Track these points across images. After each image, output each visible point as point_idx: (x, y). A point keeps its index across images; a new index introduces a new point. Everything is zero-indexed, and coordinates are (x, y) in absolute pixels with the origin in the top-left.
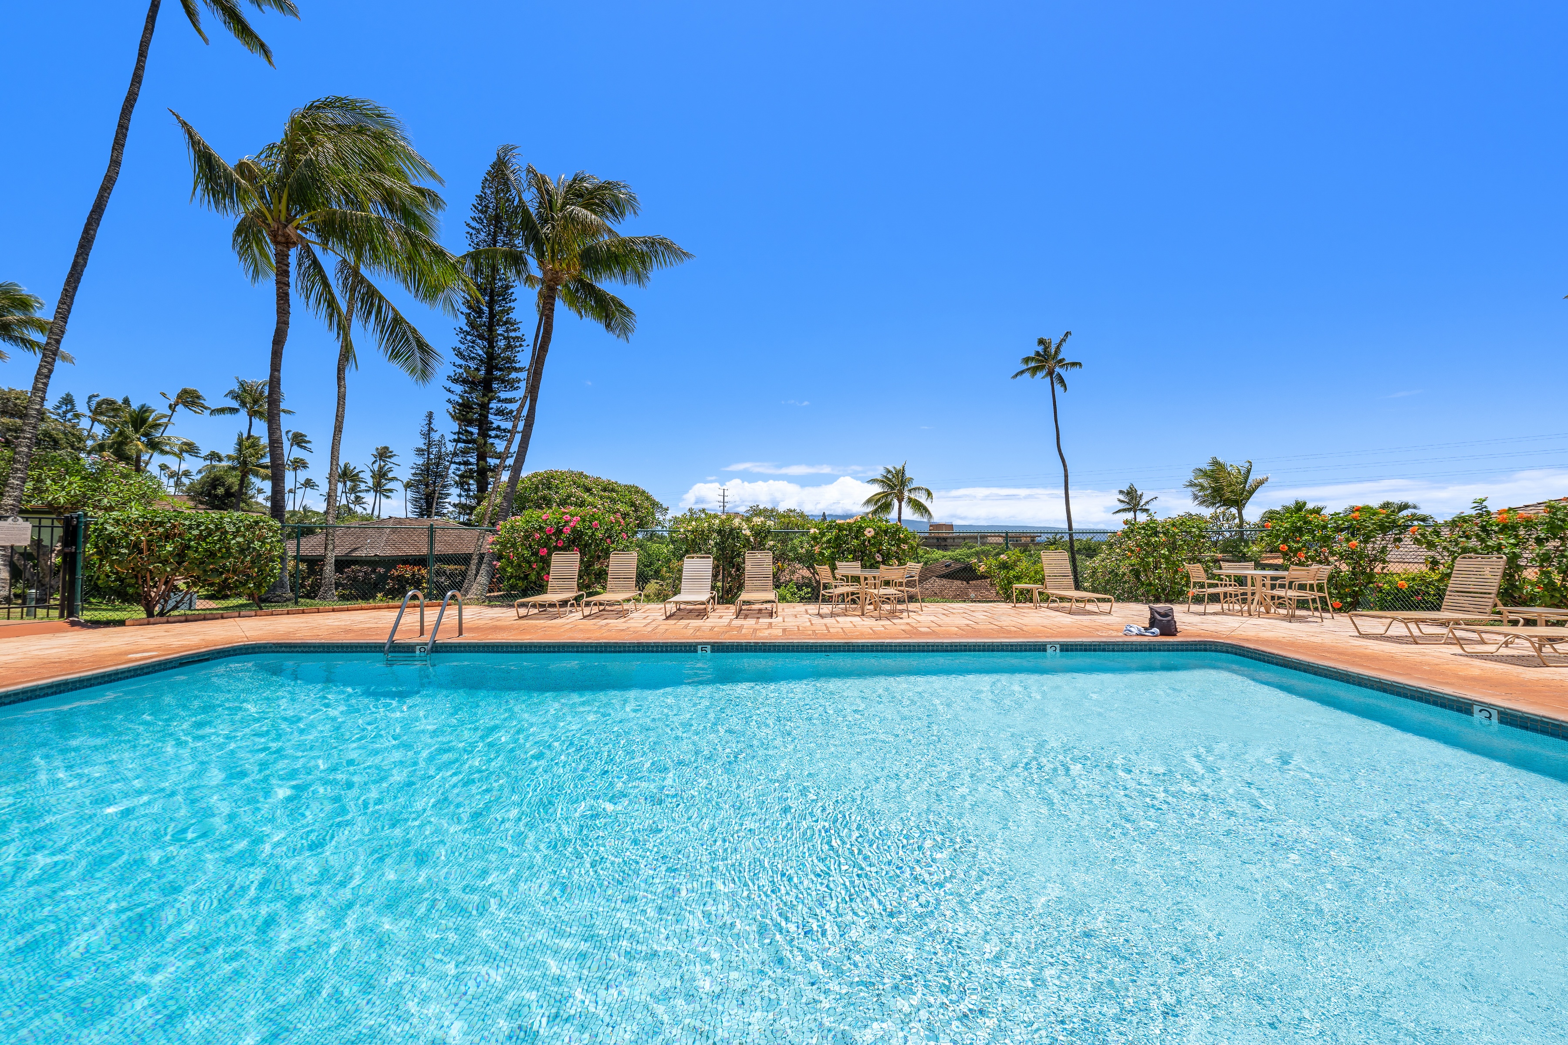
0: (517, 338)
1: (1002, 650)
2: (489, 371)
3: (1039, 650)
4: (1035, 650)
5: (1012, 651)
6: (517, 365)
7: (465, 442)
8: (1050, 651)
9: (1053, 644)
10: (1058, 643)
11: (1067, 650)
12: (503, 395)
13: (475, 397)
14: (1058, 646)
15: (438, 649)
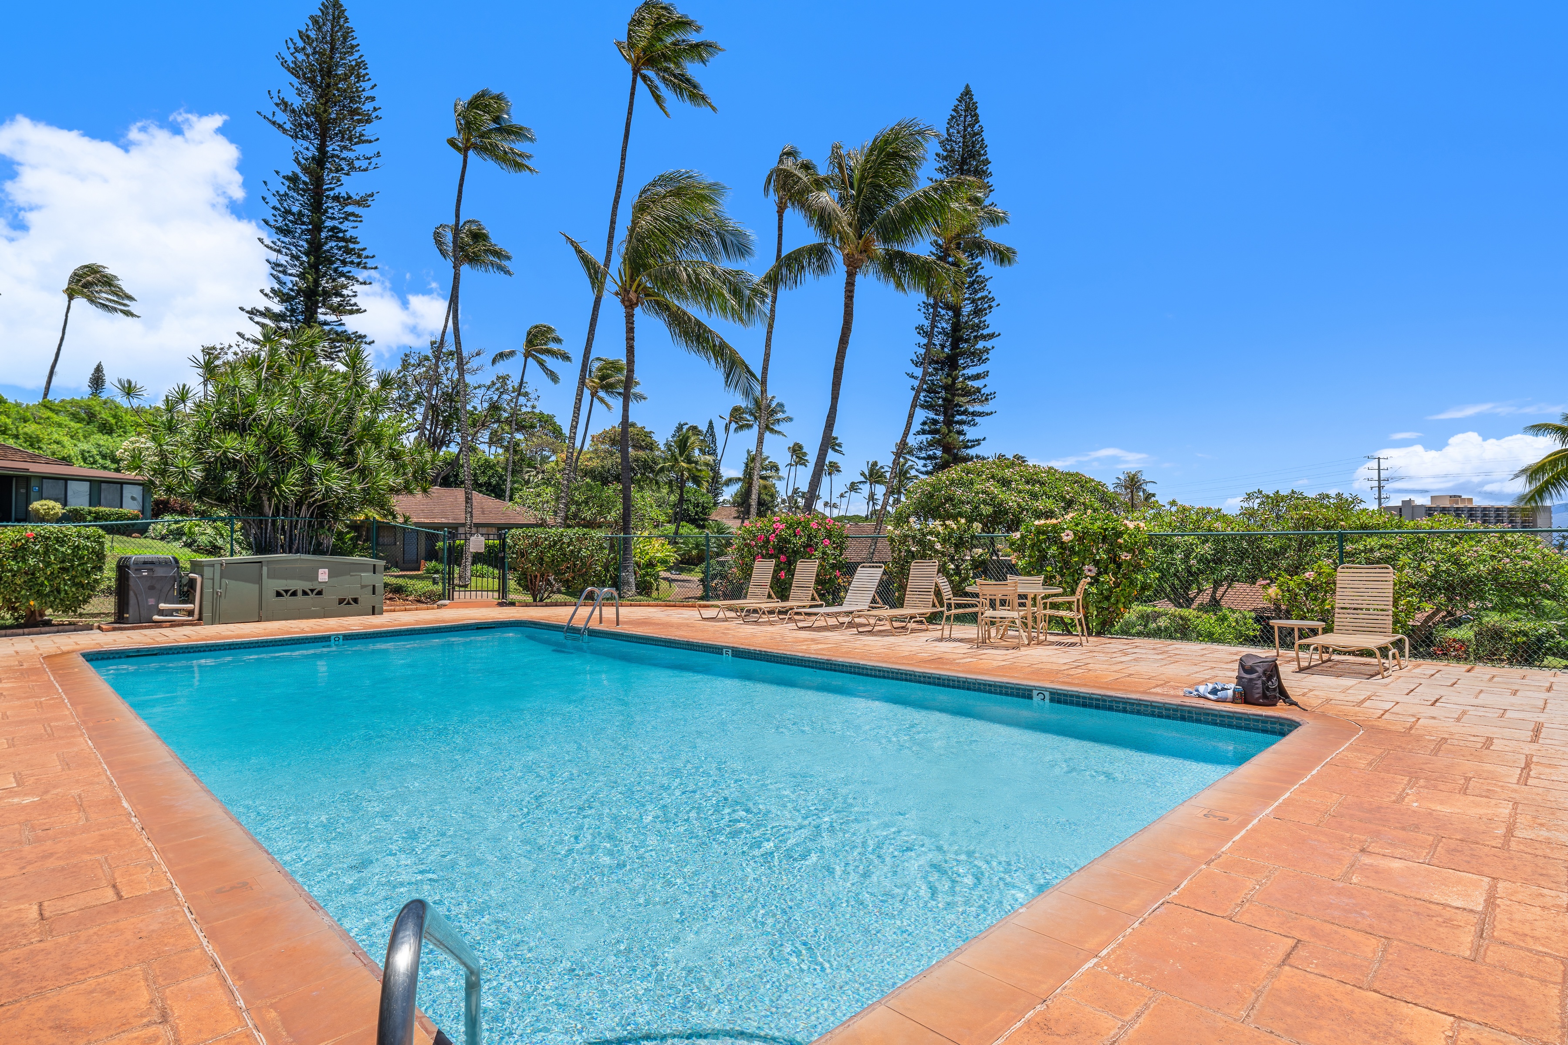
0: (983, 298)
1: (979, 690)
2: (955, 346)
3: (1023, 697)
4: (1018, 696)
5: (990, 692)
6: (985, 332)
7: (930, 432)
8: (1036, 699)
9: (1041, 690)
10: (1046, 689)
11: (1059, 702)
12: (970, 372)
13: (940, 378)
14: (1047, 694)
15: (593, 633)
